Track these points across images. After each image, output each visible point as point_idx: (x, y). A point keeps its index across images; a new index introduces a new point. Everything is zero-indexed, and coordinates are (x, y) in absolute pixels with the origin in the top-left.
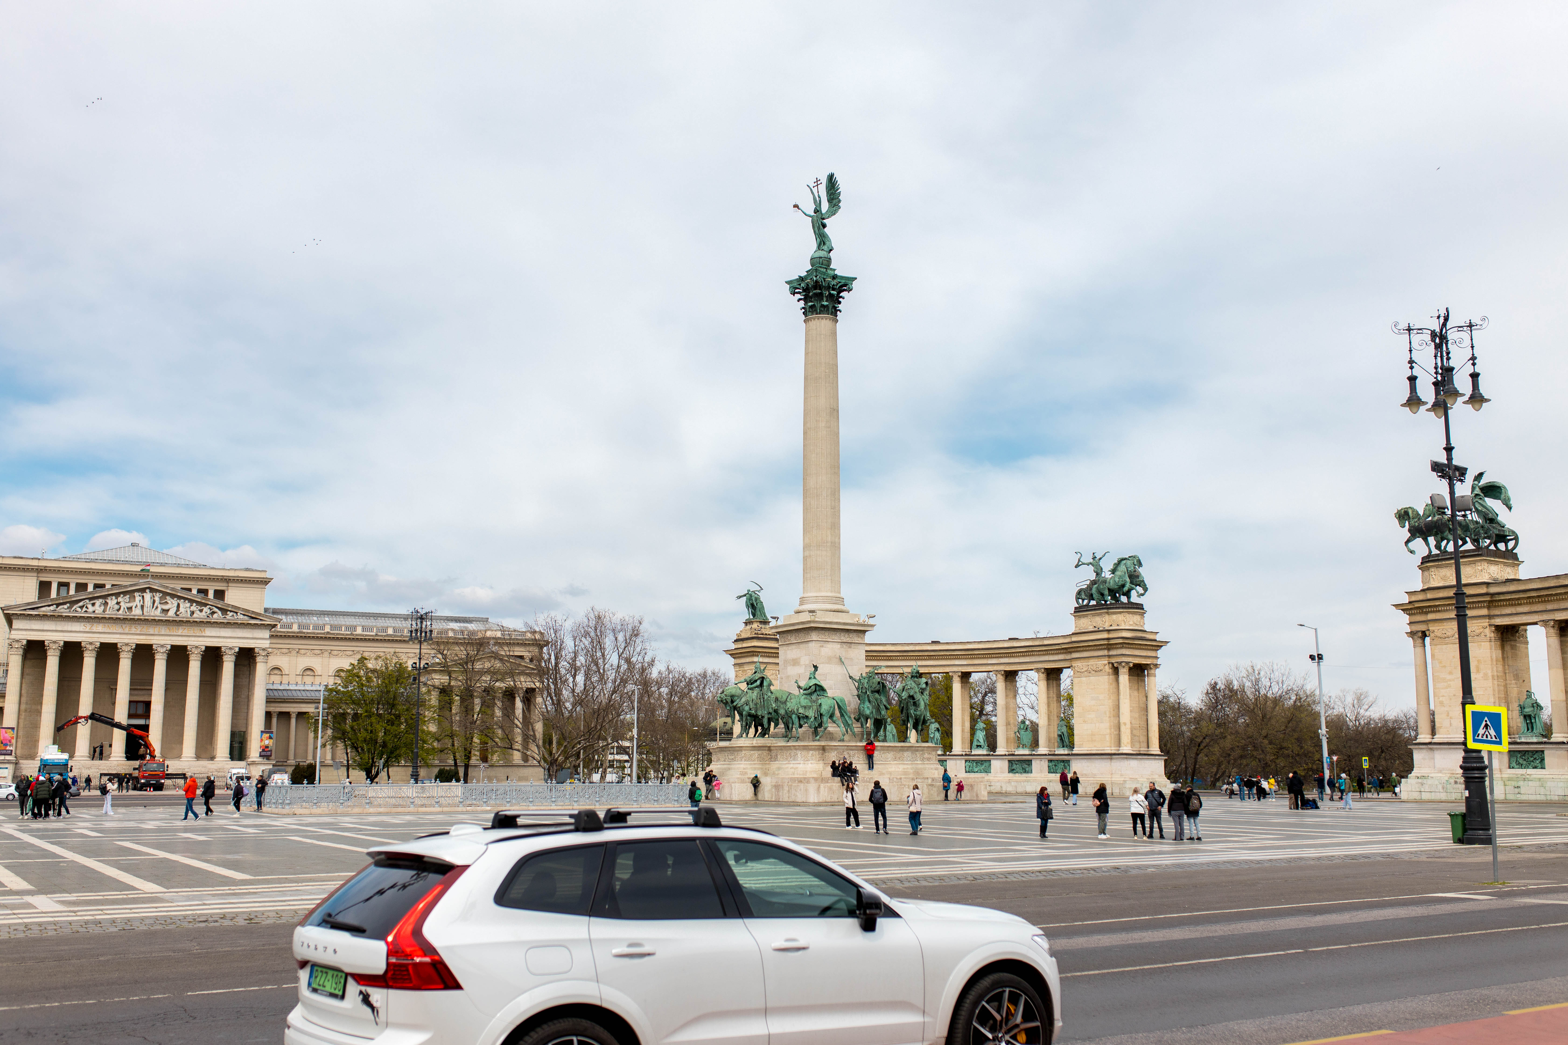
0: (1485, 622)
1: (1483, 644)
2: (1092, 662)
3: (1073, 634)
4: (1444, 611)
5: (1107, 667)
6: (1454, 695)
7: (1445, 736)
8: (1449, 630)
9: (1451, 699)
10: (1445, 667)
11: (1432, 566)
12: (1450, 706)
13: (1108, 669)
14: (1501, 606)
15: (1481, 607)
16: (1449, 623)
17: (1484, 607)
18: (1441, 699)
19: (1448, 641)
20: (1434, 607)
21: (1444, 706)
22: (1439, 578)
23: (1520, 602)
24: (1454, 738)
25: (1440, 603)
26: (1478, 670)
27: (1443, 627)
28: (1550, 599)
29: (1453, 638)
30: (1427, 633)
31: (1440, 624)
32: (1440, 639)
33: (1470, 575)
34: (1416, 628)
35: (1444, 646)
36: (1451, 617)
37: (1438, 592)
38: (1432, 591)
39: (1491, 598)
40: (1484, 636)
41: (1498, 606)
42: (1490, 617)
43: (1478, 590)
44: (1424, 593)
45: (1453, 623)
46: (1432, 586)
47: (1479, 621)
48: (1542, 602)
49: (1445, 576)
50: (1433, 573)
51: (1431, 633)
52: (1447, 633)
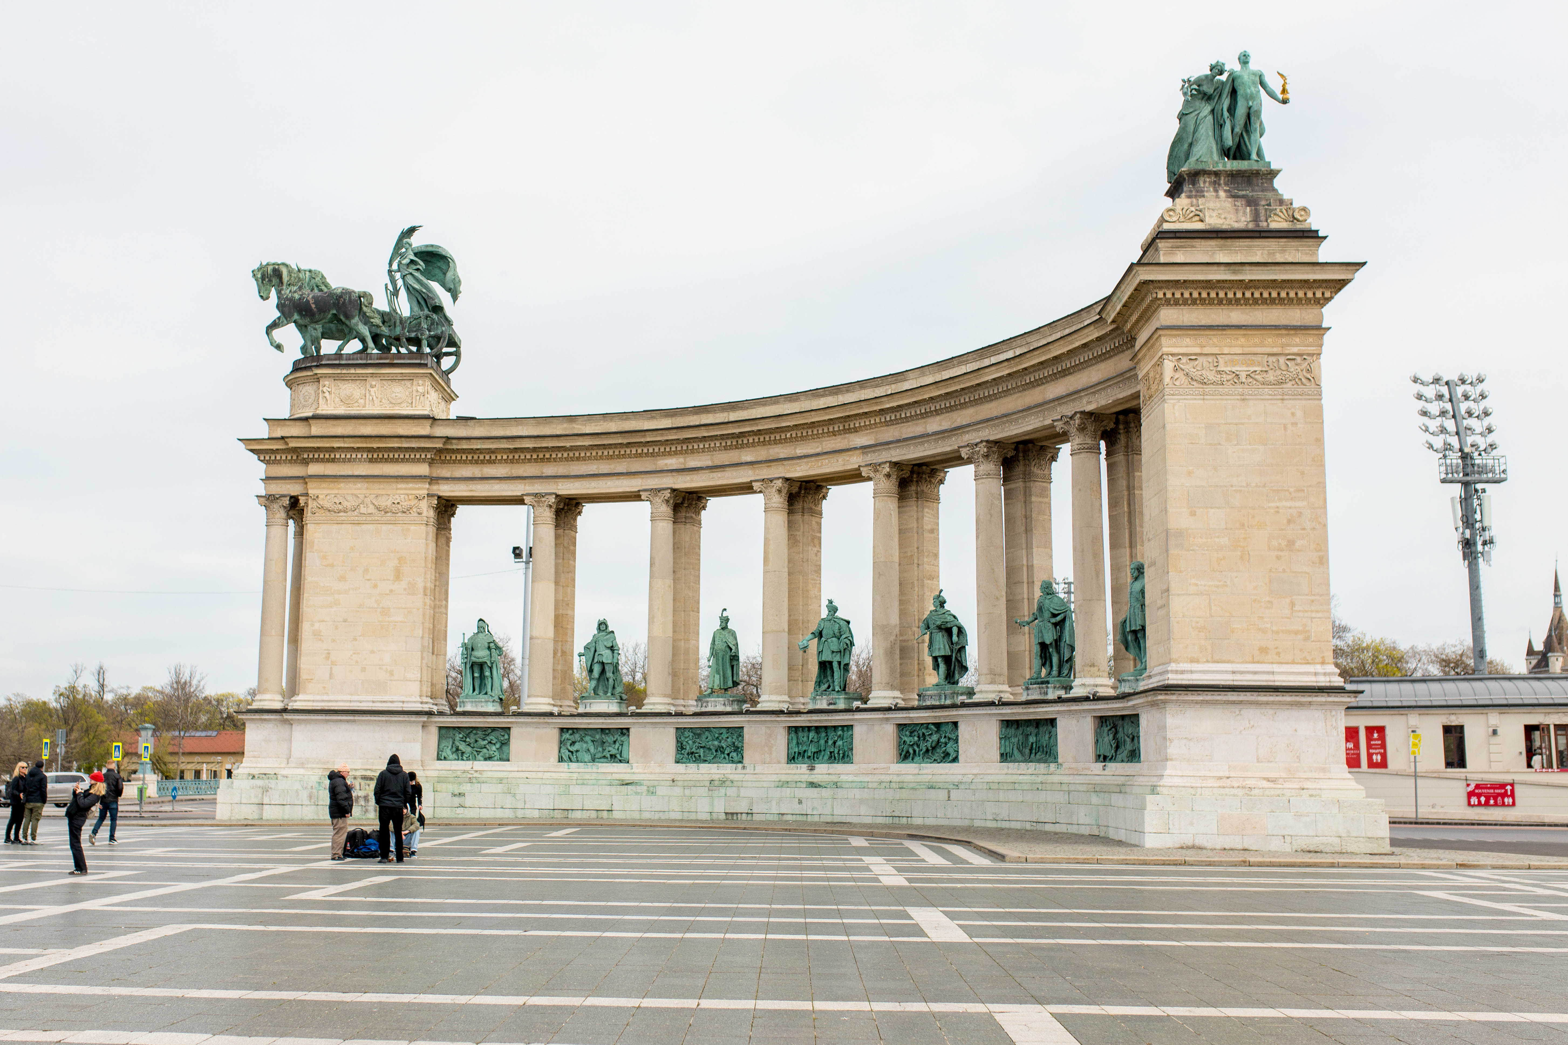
0: (423, 489)
1: (413, 528)
4: (344, 461)
6: (345, 621)
7: (318, 698)
8: (349, 498)
9: (336, 627)
10: (332, 565)
11: (326, 376)
12: (334, 641)
14: (454, 462)
15: (419, 461)
16: (351, 485)
17: (424, 460)
18: (317, 626)
19: (343, 518)
20: (327, 451)
21: (320, 640)
22: (337, 400)
23: (493, 457)
24: (337, 701)
25: (342, 445)
26: (398, 576)
27: (336, 492)
28: (554, 456)
29: (356, 513)
30: (302, 500)
31: (332, 485)
32: (328, 513)
33: (399, 401)
34: (279, 489)
35: (335, 527)
36: (356, 473)
37: (334, 425)
38: (323, 421)
39: (444, 444)
40: (416, 515)
41: (449, 462)
42: (433, 480)
43: (414, 429)
44: (305, 423)
45: (359, 485)
46: (324, 412)
47: (411, 485)
48: (536, 460)
49: (349, 397)
50: (325, 389)
51: (310, 499)
52: (344, 503)
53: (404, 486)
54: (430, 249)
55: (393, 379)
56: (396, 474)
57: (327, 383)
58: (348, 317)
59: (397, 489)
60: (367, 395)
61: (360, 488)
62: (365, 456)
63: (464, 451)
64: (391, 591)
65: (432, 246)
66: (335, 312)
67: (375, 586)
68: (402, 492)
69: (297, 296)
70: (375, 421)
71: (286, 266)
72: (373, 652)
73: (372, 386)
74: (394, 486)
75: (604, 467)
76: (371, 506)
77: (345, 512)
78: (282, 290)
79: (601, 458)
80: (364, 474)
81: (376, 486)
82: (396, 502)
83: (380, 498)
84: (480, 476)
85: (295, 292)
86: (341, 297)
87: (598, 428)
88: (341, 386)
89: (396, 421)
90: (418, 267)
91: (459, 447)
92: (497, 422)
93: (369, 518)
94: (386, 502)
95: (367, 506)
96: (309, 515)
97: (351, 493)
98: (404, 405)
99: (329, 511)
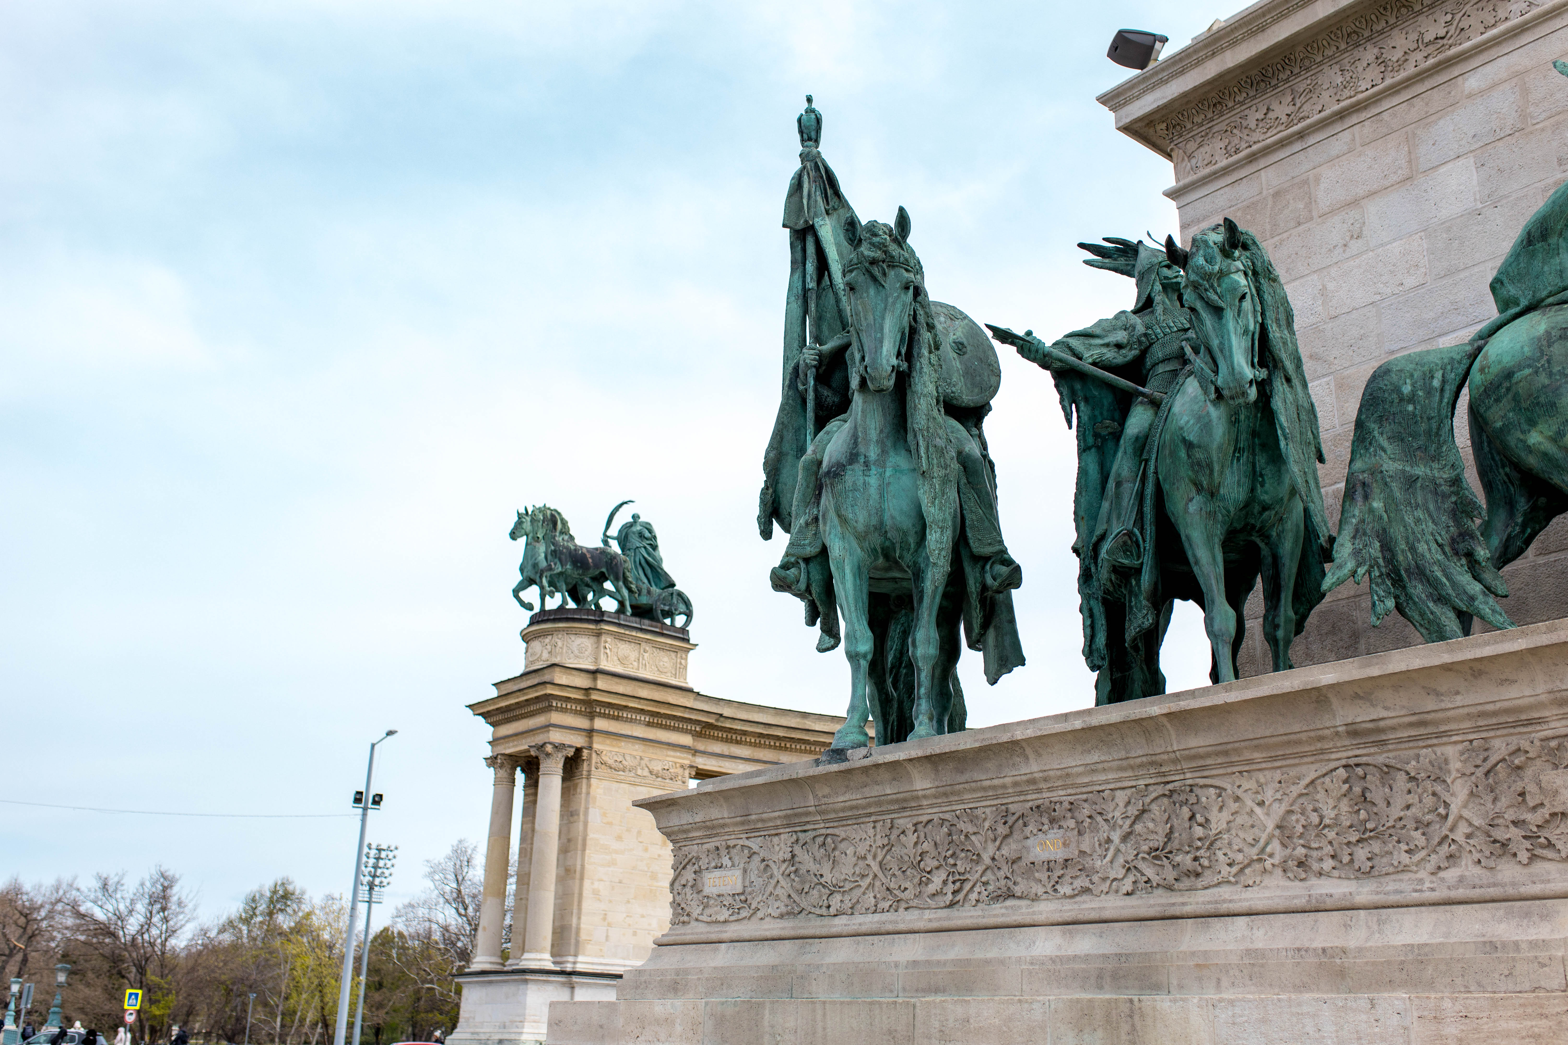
0: (686, 759)
4: (628, 720)
6: (620, 882)
7: (596, 960)
9: (613, 888)
10: (610, 824)
11: (608, 633)
12: (610, 901)
14: (710, 737)
15: (688, 732)
16: (630, 746)
18: (596, 885)
19: (622, 777)
20: (617, 709)
21: (599, 900)
22: (616, 658)
23: (743, 739)
24: (613, 965)
25: (636, 706)
27: (617, 750)
29: (632, 774)
30: (585, 753)
31: (615, 742)
32: (609, 770)
33: (665, 670)
34: (563, 739)
35: (615, 785)
36: (635, 734)
37: (617, 683)
38: (609, 677)
39: (717, 719)
40: (680, 783)
42: (696, 752)
43: (682, 700)
44: (591, 676)
45: (637, 746)
46: (607, 668)
47: (678, 754)
49: (626, 658)
50: (607, 645)
51: (594, 755)
52: (624, 762)
53: (671, 753)
55: (662, 648)
56: (667, 741)
57: (609, 640)
59: (667, 756)
60: (640, 659)
61: (637, 749)
62: (647, 719)
63: (722, 729)
64: (659, 856)
67: (646, 850)
68: (671, 759)
70: (651, 686)
72: (643, 916)
73: (645, 651)
74: (665, 752)
76: (646, 769)
77: (624, 771)
80: (641, 736)
81: (651, 750)
82: (666, 767)
83: (653, 763)
84: (727, 754)
88: (619, 645)
89: (668, 690)
91: (723, 725)
93: (643, 781)
94: (657, 767)
95: (642, 769)
96: (593, 769)
97: (631, 752)
98: (669, 674)
99: (611, 768)
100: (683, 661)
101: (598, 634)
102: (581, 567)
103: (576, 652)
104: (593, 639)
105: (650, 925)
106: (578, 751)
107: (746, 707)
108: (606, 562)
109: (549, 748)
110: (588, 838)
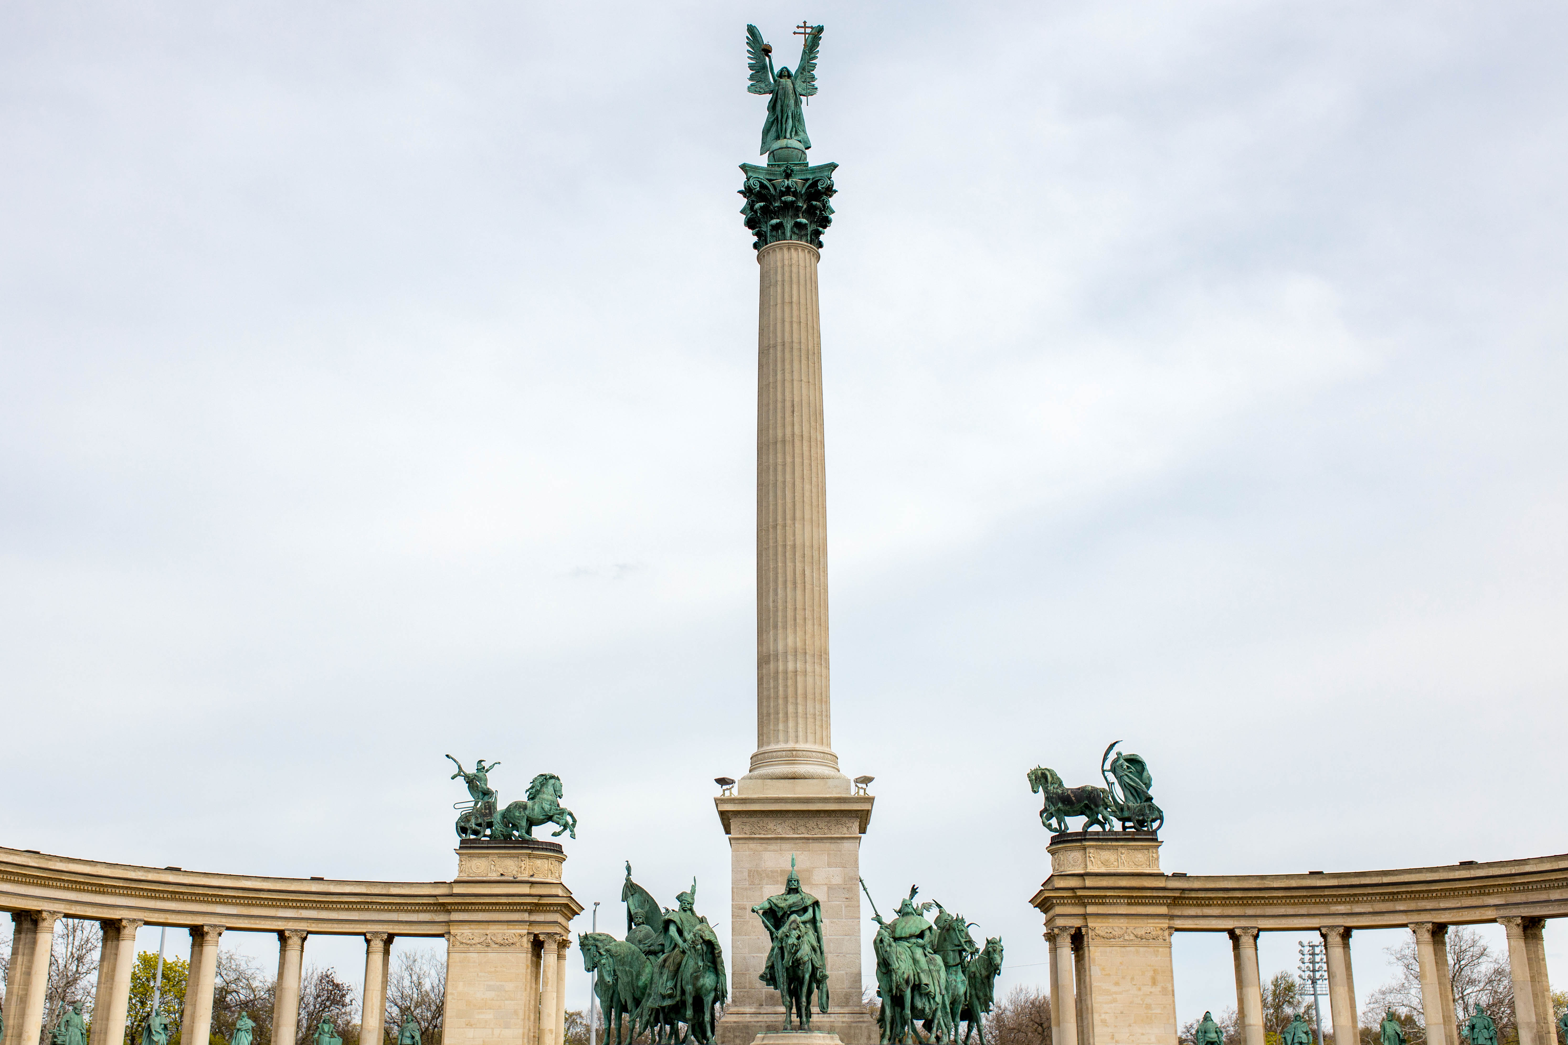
0: (1165, 923)
1: (1160, 949)
2: (492, 929)
3: (456, 882)
4: (1111, 904)
5: (525, 939)
6: (1122, 1013)
8: (1116, 929)
9: (1117, 1017)
10: (1109, 975)
11: (1090, 846)
12: (1116, 1026)
13: (526, 943)
14: (1183, 905)
15: (1161, 904)
16: (1116, 920)
17: (1164, 904)
18: (1103, 1016)
19: (1114, 943)
20: (1100, 898)
21: (1107, 1026)
22: (1099, 862)
23: (1211, 902)
25: (1113, 894)
26: (1154, 982)
27: (1107, 925)
28: (1254, 902)
29: (1121, 939)
30: (1084, 930)
31: (1104, 920)
32: (1103, 940)
33: (1141, 863)
34: (1066, 923)
35: (1108, 949)
36: (1118, 913)
37: (1102, 880)
38: (1094, 877)
39: (1181, 893)
40: (1162, 941)
41: (1180, 905)
42: (1172, 917)
43: (1155, 883)
44: (1080, 878)
45: (1122, 921)
46: (1092, 871)
47: (1157, 921)
48: (1240, 905)
49: (1107, 861)
50: (1091, 855)
51: (1090, 931)
52: (1114, 933)
53: (1152, 921)
54: (1132, 757)
55: (1135, 849)
56: (1146, 913)
57: (1092, 851)
58: (1097, 806)
59: (1148, 923)
60: (1119, 859)
61: (1122, 923)
62: (1126, 901)
63: (1191, 898)
64: (1151, 992)
65: (1134, 755)
66: (1087, 802)
67: (1140, 989)
68: (1151, 925)
69: (1060, 792)
70: (1128, 877)
71: (1049, 770)
72: (1143, 1034)
73: (1122, 854)
74: (1145, 921)
75: (1290, 910)
76: (1132, 935)
77: (1114, 938)
78: (1048, 786)
79: (1288, 904)
80: (1124, 913)
81: (1134, 921)
82: (1148, 932)
83: (1137, 929)
84: (1201, 914)
85: (1057, 788)
86: (1092, 792)
87: (1282, 884)
88: (1101, 853)
89: (1143, 877)
90: (1131, 770)
91: (1189, 896)
92: (1210, 878)
93: (1131, 943)
94: (1141, 932)
95: (1129, 935)
96: (1090, 940)
97: (1117, 926)
98: (1145, 866)
99: (1104, 938)
100: (1154, 855)
101: (1084, 848)
102: (1068, 804)
103: (1072, 862)
104: (1082, 852)
105: (1149, 1040)
106: (1079, 929)
107: (1213, 878)
108: (1087, 797)
109: (1056, 931)
110: (1092, 986)
